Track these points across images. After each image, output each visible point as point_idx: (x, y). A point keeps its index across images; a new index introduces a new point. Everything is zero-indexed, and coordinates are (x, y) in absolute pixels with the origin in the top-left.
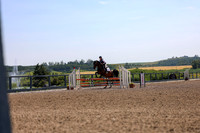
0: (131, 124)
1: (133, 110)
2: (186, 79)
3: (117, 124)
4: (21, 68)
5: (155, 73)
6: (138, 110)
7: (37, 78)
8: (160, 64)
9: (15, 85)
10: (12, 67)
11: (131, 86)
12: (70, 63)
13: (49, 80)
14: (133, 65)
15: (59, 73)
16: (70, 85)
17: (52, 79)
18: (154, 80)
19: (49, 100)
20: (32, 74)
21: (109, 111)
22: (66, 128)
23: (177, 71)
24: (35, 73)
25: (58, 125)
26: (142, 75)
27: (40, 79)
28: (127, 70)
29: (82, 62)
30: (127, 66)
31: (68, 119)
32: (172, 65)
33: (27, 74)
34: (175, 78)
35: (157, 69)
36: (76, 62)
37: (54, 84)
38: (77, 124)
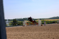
0: (42, 36)
1: (42, 32)
2: (58, 23)
3: (37, 36)
4: (9, 20)
5: (49, 21)
6: (44, 32)
7: (14, 23)
8: (50, 19)
9: (7, 25)
10: (6, 20)
11: (42, 25)
12: (24, 18)
13: (17, 24)
14: (42, 19)
15: (20, 21)
16: (23, 25)
17: (18, 23)
18: (49, 23)
19: (17, 29)
20: (12, 22)
21: (35, 33)
22: (22, 37)
23: (55, 21)
24: (13, 22)
25: (20, 37)
26: (45, 22)
27: (15, 23)
28: (40, 21)
29: (27, 18)
30: (40, 19)
31: (23, 35)
32: (54, 19)
33: (11, 22)
34: (55, 23)
35: (49, 20)
36: (25, 18)
37: (19, 25)
38: (26, 36)
